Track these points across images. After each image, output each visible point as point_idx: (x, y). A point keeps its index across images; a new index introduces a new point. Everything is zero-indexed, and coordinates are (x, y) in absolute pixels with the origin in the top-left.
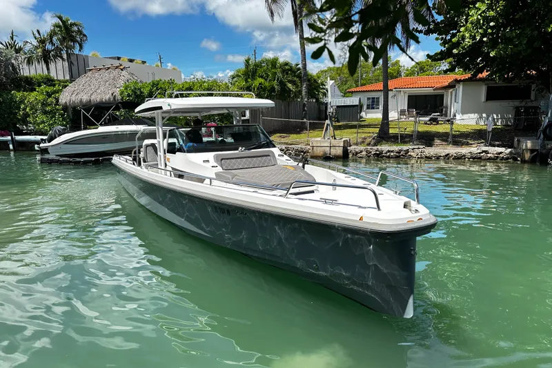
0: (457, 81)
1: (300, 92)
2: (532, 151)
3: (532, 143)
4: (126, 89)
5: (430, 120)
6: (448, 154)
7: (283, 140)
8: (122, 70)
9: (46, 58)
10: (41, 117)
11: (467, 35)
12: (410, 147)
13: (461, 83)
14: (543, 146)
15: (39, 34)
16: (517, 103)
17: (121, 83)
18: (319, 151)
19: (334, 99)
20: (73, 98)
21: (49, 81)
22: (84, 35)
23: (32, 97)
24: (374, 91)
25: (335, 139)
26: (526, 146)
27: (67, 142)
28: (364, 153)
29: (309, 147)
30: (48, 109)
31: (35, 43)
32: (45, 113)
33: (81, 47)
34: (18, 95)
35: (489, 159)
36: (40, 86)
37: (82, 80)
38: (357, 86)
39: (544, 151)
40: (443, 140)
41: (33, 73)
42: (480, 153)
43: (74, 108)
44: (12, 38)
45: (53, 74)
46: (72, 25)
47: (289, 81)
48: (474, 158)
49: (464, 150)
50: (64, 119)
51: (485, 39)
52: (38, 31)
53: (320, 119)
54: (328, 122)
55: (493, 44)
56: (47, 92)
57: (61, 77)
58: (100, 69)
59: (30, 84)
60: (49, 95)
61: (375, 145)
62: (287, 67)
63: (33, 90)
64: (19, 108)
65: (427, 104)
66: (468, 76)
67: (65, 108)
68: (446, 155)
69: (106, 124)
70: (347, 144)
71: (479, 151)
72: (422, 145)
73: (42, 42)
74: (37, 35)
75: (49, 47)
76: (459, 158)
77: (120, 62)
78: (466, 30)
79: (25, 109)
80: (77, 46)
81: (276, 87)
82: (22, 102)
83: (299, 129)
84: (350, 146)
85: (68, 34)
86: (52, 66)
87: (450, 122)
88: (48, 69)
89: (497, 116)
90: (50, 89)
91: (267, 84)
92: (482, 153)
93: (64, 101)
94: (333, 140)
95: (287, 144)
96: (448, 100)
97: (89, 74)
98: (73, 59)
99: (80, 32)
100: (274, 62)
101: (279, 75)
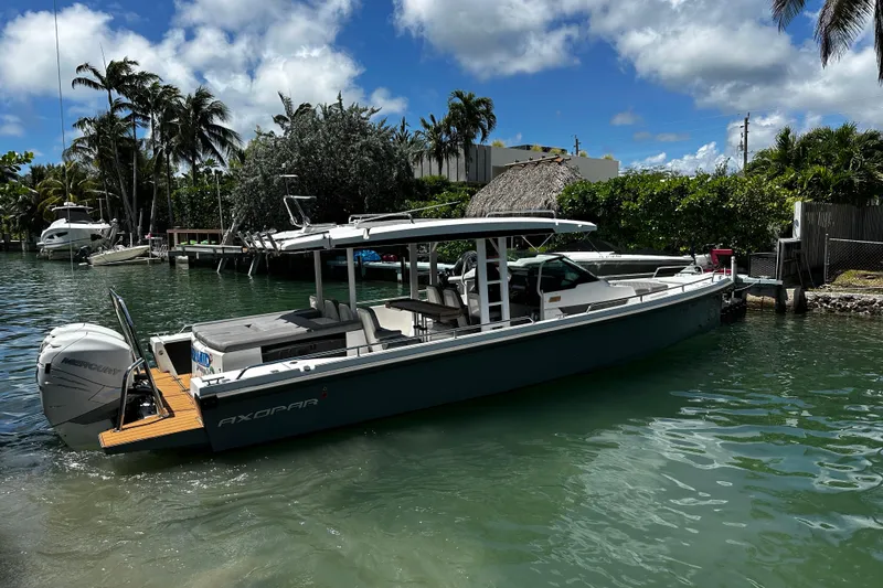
9: (440, 153)
15: (434, 121)
21: (444, 185)
22: (494, 117)
31: (427, 132)
33: (484, 136)
41: (425, 175)
44: (403, 128)
45: (445, 175)
46: (479, 102)
52: (432, 117)
73: (438, 130)
74: (431, 123)
75: (444, 137)
80: (479, 136)
85: (470, 116)
86: (445, 163)
88: (440, 167)
99: (488, 111)
100: (844, 136)
101: (858, 156)
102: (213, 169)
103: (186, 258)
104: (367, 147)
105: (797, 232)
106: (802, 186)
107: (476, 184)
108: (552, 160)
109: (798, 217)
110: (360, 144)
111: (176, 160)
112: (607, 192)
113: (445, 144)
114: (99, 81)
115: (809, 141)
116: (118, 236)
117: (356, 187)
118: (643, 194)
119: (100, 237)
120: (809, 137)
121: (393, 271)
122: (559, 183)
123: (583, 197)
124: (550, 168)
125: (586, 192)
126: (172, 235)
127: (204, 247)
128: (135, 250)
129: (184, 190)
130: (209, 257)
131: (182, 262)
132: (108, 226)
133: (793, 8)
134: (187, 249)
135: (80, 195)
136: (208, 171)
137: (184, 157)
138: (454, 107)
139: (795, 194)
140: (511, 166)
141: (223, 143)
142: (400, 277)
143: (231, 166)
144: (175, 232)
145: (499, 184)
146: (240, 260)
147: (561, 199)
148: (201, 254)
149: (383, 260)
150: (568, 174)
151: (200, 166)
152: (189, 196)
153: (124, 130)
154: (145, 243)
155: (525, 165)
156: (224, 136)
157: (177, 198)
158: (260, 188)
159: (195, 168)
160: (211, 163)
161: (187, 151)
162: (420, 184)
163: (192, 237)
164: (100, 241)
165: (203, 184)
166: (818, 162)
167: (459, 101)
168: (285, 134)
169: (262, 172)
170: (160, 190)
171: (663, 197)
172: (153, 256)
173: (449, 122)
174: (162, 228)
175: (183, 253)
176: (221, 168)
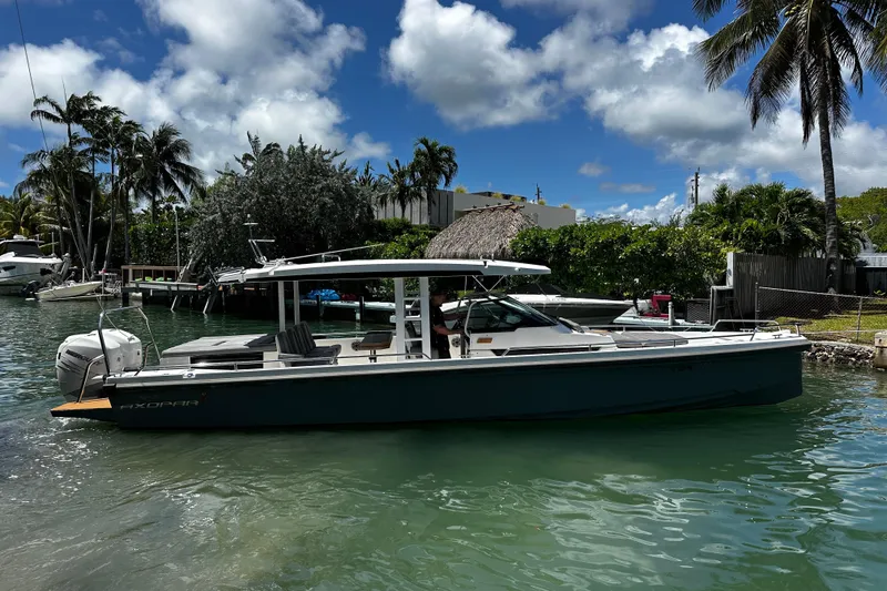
9: (403, 196)
15: (398, 165)
22: (455, 165)
31: (391, 176)
33: (448, 182)
44: (367, 171)
45: (408, 218)
46: (442, 150)
52: (397, 161)
73: (402, 174)
74: (395, 167)
75: (408, 181)
80: (443, 180)
85: (434, 163)
86: (408, 207)
88: (403, 211)
98: (435, 197)
99: (450, 159)
100: (774, 192)
101: (785, 211)
102: (174, 206)
103: (140, 294)
104: (328, 188)
105: (730, 280)
106: (737, 237)
107: (435, 228)
108: (507, 207)
109: (730, 266)
110: (320, 186)
111: (136, 196)
112: (557, 239)
113: (408, 188)
114: (58, 115)
115: (743, 196)
116: (69, 272)
117: (317, 227)
118: (589, 242)
119: (50, 272)
120: (743, 193)
121: (352, 311)
122: (513, 229)
123: (535, 243)
124: (505, 215)
125: (537, 238)
126: (126, 271)
127: (160, 284)
128: (86, 286)
129: (142, 226)
130: (163, 294)
131: (136, 299)
132: (59, 261)
133: (724, 72)
134: (141, 286)
135: (33, 228)
136: (169, 208)
137: (145, 193)
138: (419, 153)
139: (728, 245)
140: (469, 211)
141: (186, 181)
142: (358, 316)
143: (192, 203)
144: (130, 268)
145: (457, 227)
146: (196, 297)
147: (514, 244)
148: (155, 291)
149: (341, 299)
150: (522, 221)
151: (161, 202)
152: (147, 233)
153: (81, 165)
154: (99, 278)
155: (482, 210)
156: (189, 174)
157: (135, 234)
158: (219, 226)
159: (155, 204)
160: (172, 199)
161: (149, 186)
162: (381, 226)
163: (148, 273)
164: (49, 276)
165: (163, 220)
166: (751, 216)
167: (424, 148)
168: (247, 173)
169: (221, 210)
170: (117, 226)
171: (608, 245)
172: (106, 292)
173: (413, 168)
174: (116, 264)
175: (137, 290)
176: (181, 205)
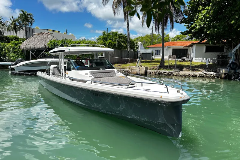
0: (194, 44)
1: (127, 46)
2: (225, 74)
3: (225, 70)
4: (51, 43)
5: (181, 60)
6: (190, 74)
7: (119, 67)
8: (49, 34)
9: (15, 28)
10: (12, 54)
11: (197, 24)
12: (173, 71)
13: (195, 44)
14: (230, 72)
15: (13, 18)
16: (218, 54)
17: (48, 40)
18: (134, 72)
19: (141, 50)
20: (27, 46)
21: (16, 39)
22: (33, 19)
23: (8, 45)
24: (158, 47)
25: (141, 67)
26: (222, 71)
27: (23, 65)
28: (154, 73)
29: (130, 70)
30: (15, 50)
31: (11, 22)
32: (14, 52)
34: (2, 44)
35: (207, 77)
36: (12, 40)
37: (31, 39)
38: (151, 45)
39: (230, 74)
40: (187, 68)
41: (9, 35)
42: (203, 74)
43: (27, 51)
44: (1, 19)
45: (18, 36)
46: (28, 14)
47: (122, 42)
48: (200, 76)
49: (196, 73)
50: (22, 55)
51: (205, 26)
52: (12, 17)
53: (135, 58)
54: (138, 59)
55: (209, 28)
56: (15, 43)
57: (22, 37)
58: (39, 34)
59: (7, 40)
60: (16, 45)
61: (158, 70)
62: (121, 36)
63: (9, 42)
64: (2, 50)
65: (181, 53)
66: (198, 41)
67: (23, 51)
68: (189, 75)
69: (41, 58)
70: (146, 69)
71: (203, 73)
72: (178, 70)
73: (14, 21)
75: (17, 24)
76: (194, 76)
77: (48, 31)
78: (197, 22)
79: (5, 51)
80: (30, 24)
81: (116, 44)
82: (4, 47)
83: (126, 62)
84: (148, 70)
85: (26, 19)
86: (18, 32)
87: (190, 61)
88: (16, 33)
89: (210, 59)
90: (17, 42)
91: (113, 43)
92: (204, 74)
93: (22, 48)
94: (140, 67)
95: (121, 68)
96: (189, 52)
97: (34, 36)
98: (28, 29)
99: (31, 18)
106: (107, 45)
113: (17, 26)
138: (21, 15)
162: (7, 38)
166: (110, 39)
167: (22, 13)
173: (18, 19)
